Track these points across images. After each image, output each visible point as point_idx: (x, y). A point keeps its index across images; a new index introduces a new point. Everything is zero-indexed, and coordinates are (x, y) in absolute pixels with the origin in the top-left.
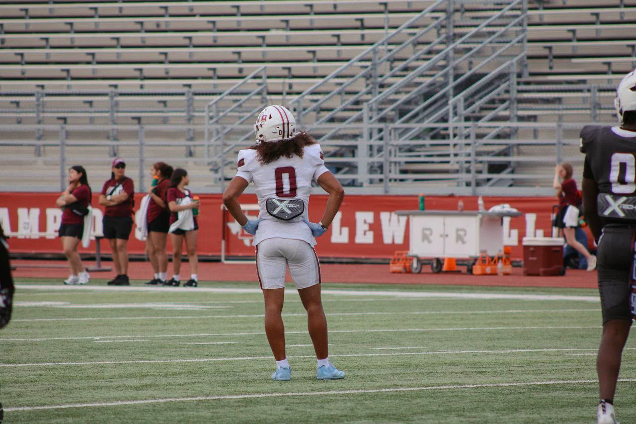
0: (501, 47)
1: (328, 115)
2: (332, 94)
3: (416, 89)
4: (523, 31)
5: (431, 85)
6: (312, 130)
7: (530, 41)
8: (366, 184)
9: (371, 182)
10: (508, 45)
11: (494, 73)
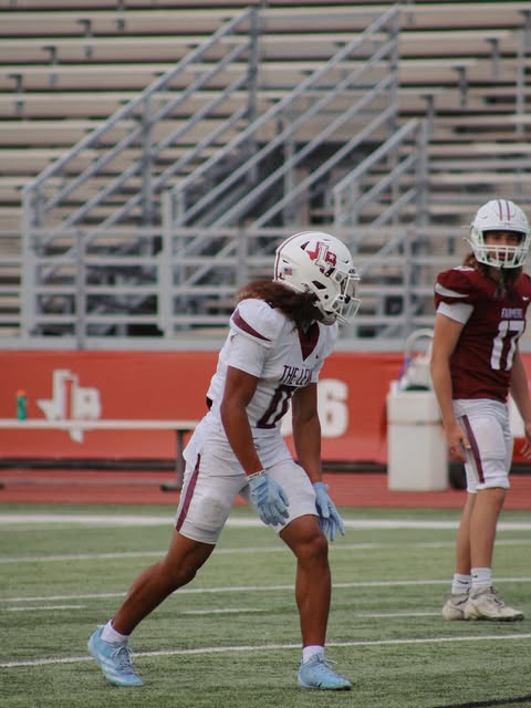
0: (360, 97)
1: (77, 213)
2: (83, 176)
3: (201, 169)
4: (394, 68)
5: (222, 162)
6: (55, 238)
7: (404, 85)
8: (169, 333)
9: (178, 328)
10: (370, 94)
11: (356, 140)
